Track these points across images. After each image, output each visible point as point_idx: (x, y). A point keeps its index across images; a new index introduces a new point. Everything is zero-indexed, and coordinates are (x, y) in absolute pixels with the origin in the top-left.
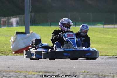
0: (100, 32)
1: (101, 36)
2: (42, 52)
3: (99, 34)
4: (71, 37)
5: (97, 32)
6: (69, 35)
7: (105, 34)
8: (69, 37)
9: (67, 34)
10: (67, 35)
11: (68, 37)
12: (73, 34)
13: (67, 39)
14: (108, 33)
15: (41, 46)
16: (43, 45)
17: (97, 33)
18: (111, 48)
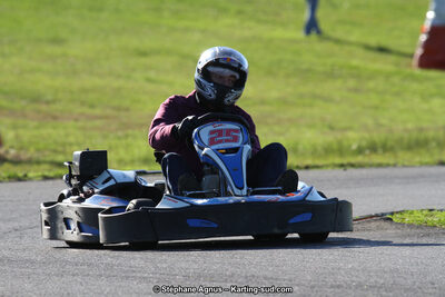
2: (100, 215)
4: (227, 141)
6: (220, 132)
8: (220, 142)
9: (210, 128)
10: (212, 132)
11: (212, 142)
12: (236, 131)
13: (206, 155)
15: (104, 183)
16: (112, 183)
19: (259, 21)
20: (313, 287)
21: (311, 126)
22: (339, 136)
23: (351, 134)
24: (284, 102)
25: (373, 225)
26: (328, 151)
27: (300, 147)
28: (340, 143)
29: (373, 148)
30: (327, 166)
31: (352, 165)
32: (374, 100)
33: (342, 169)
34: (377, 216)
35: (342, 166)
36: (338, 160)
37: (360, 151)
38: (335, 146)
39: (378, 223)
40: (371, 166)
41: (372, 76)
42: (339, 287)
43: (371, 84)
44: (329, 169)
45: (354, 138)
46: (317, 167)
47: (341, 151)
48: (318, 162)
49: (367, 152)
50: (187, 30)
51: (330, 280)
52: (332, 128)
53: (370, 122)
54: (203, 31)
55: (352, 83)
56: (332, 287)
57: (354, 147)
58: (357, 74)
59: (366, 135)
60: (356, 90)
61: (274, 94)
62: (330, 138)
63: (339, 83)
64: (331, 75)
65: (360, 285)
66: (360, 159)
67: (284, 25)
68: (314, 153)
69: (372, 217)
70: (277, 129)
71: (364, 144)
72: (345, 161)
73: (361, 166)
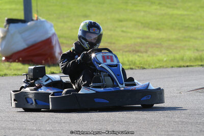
0: (159, 4)
1: (163, 12)
3: (158, 7)
5: (154, 3)
7: (170, 8)
14: (175, 4)
17: (154, 7)
18: (185, 38)
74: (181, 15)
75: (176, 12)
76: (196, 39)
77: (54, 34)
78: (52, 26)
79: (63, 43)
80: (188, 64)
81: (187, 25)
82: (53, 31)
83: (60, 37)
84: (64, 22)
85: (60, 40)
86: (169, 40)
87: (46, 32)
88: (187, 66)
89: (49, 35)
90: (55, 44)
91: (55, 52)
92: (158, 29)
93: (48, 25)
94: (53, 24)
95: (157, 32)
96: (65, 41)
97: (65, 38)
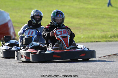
1: (81, 6)
19: (84, 3)
20: (98, 73)
21: (98, 31)
22: (105, 33)
23: (109, 33)
24: (91, 24)
25: (115, 57)
26: (102, 37)
27: (95, 36)
28: (105, 35)
29: (114, 37)
30: (102, 41)
31: (109, 41)
32: (115, 24)
33: (106, 42)
34: (115, 54)
35: (106, 41)
36: (105, 40)
37: (111, 37)
38: (104, 36)
39: (116, 56)
40: (114, 41)
41: (114, 17)
42: (105, 73)
43: (114, 20)
44: (103, 42)
45: (109, 34)
46: (100, 41)
47: (106, 37)
48: (100, 40)
49: (113, 37)
50: (65, 6)
51: (103, 71)
52: (103, 31)
53: (114, 29)
54: (69, 6)
55: (109, 19)
56: (104, 73)
57: (109, 36)
58: (110, 17)
59: (113, 33)
60: (110, 21)
61: (88, 22)
62: (103, 34)
63: (105, 19)
64: (103, 17)
65: (111, 73)
66: (111, 39)
67: (91, 4)
68: (99, 38)
69: (114, 54)
70: (89, 31)
71: (112, 35)
72: (107, 40)
73: (111, 41)
74: (93, 8)
75: (89, 6)
76: (102, 24)
77: (10, 20)
78: (8, 15)
79: (15, 26)
80: (97, 40)
81: (96, 15)
82: (9, 18)
83: (14, 22)
84: (16, 13)
85: (14, 24)
86: (85, 24)
87: (5, 19)
88: (97, 42)
89: (7, 21)
90: (11, 27)
91: (10, 32)
92: (78, 18)
93: (5, 14)
94: (9, 13)
95: (77, 19)
96: (17, 25)
97: (17, 23)
